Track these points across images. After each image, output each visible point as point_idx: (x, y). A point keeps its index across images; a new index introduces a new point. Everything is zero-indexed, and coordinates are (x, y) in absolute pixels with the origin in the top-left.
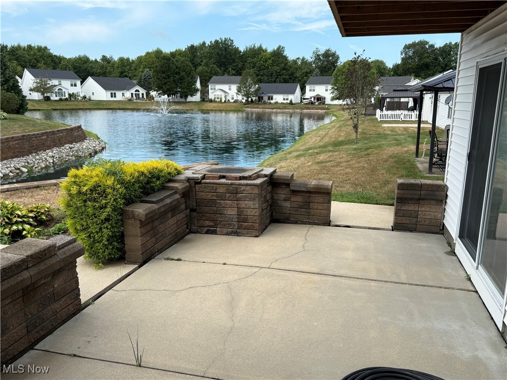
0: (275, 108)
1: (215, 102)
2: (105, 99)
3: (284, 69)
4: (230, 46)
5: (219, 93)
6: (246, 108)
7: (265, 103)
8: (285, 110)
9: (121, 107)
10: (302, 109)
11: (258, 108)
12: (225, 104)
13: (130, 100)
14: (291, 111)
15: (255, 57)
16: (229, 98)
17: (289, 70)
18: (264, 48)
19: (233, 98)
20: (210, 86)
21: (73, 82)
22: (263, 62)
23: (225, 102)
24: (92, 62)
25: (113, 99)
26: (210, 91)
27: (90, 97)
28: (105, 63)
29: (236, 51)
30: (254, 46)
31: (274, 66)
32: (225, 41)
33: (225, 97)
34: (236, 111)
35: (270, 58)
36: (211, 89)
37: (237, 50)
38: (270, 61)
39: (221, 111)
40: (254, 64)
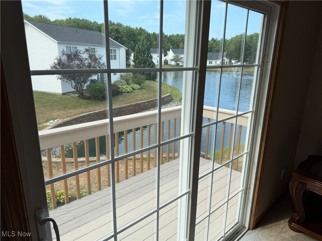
25: (210, 65)
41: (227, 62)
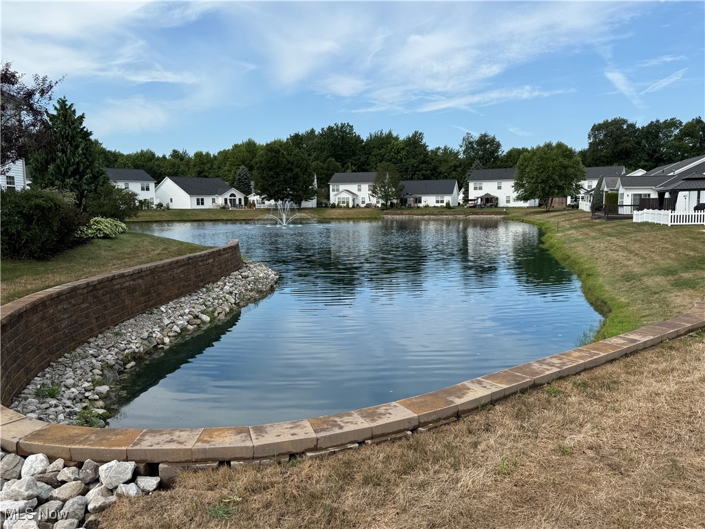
0: (426, 214)
1: (339, 207)
2: (190, 208)
3: (424, 162)
4: (349, 133)
5: (345, 195)
6: (385, 214)
7: (410, 207)
8: (441, 216)
9: (213, 217)
10: (466, 214)
11: (402, 214)
12: (354, 210)
13: (224, 208)
14: (450, 217)
15: (382, 148)
16: (359, 202)
17: (430, 164)
18: (394, 135)
19: (363, 202)
20: (331, 186)
21: (145, 184)
22: (395, 153)
23: (353, 207)
24: (158, 159)
25: (200, 207)
26: (332, 194)
27: (168, 205)
28: (177, 161)
29: (356, 141)
30: (381, 132)
31: (408, 158)
32: (342, 128)
33: (354, 200)
34: (370, 219)
35: (403, 149)
36: (333, 190)
37: (358, 139)
38: (404, 153)
39: (348, 219)
40: (382, 156)
41: (240, 200)
